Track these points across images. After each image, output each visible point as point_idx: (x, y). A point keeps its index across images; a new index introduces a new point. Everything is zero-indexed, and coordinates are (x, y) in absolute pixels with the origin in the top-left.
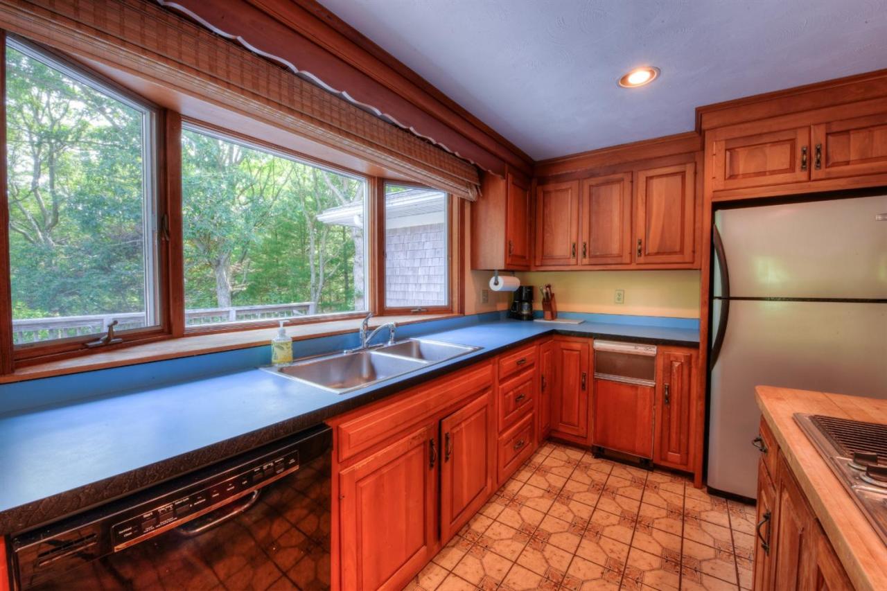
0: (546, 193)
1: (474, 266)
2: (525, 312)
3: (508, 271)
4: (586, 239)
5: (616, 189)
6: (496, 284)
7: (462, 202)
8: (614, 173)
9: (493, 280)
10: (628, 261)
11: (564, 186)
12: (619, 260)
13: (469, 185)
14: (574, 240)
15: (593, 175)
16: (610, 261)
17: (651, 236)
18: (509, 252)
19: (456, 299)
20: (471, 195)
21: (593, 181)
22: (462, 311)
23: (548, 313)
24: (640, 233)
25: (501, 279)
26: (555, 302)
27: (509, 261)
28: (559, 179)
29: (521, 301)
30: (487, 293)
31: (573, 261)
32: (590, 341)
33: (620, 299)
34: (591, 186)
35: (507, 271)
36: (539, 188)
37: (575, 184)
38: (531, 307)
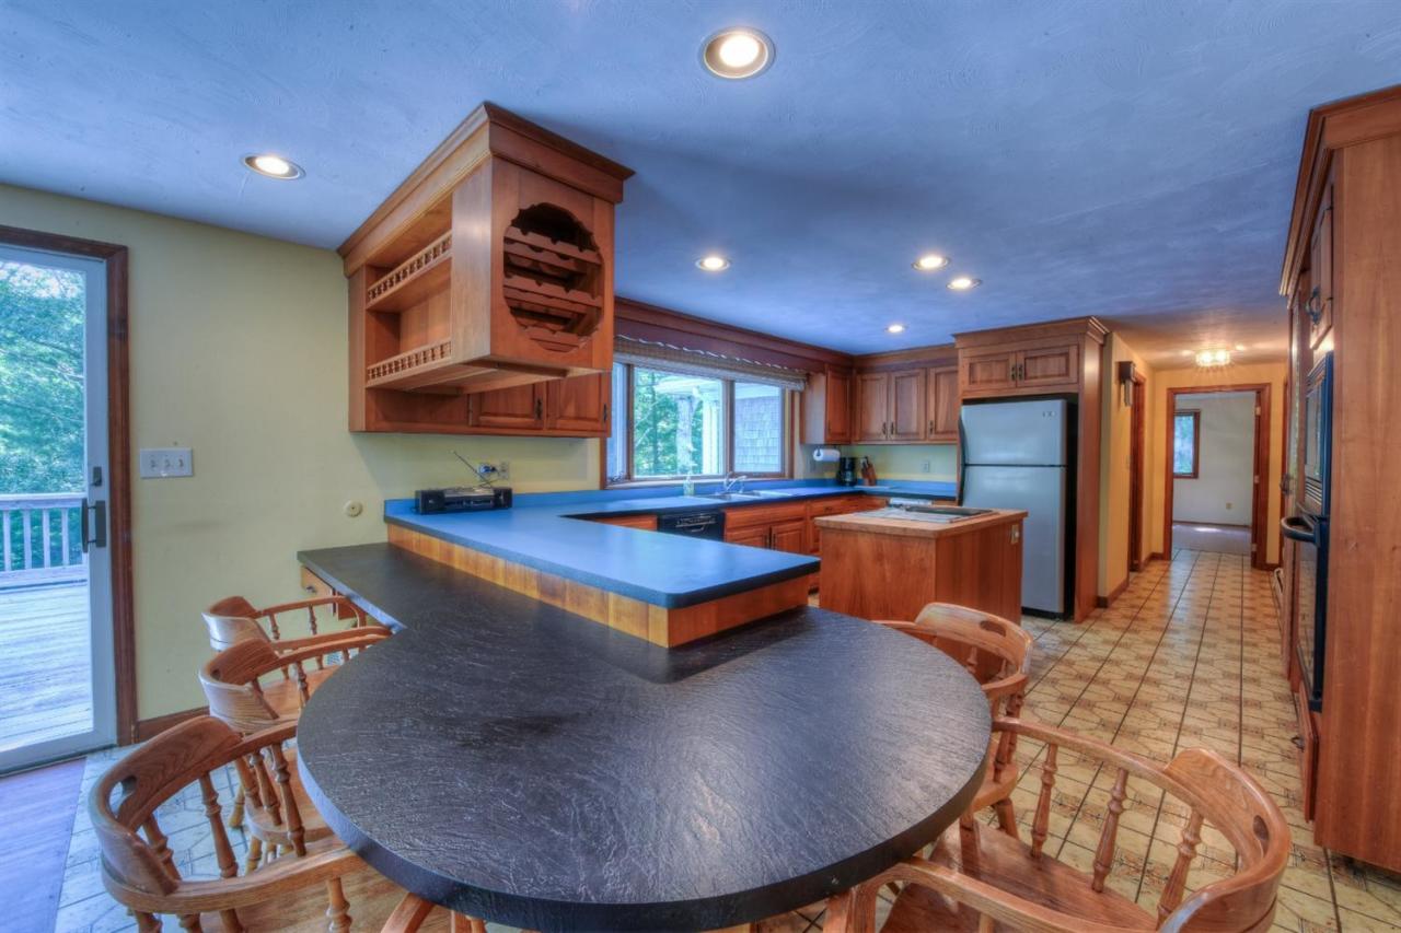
0: (863, 381)
1: (802, 441)
2: (848, 480)
3: (829, 444)
4: (892, 419)
5: (914, 380)
6: (818, 455)
7: (793, 393)
8: (914, 368)
9: (816, 452)
10: (922, 437)
11: (877, 376)
12: (915, 437)
13: (797, 381)
14: (885, 420)
15: (898, 369)
16: (911, 437)
17: (939, 419)
18: (828, 429)
19: (787, 467)
20: (799, 387)
21: (898, 374)
22: (792, 475)
23: (867, 481)
24: (932, 416)
25: (822, 452)
26: (873, 471)
27: (829, 437)
28: (872, 370)
29: (845, 470)
30: (813, 462)
31: (884, 437)
32: (887, 498)
33: (927, 469)
34: (896, 378)
35: (827, 445)
36: (859, 377)
37: (885, 376)
38: (853, 476)
